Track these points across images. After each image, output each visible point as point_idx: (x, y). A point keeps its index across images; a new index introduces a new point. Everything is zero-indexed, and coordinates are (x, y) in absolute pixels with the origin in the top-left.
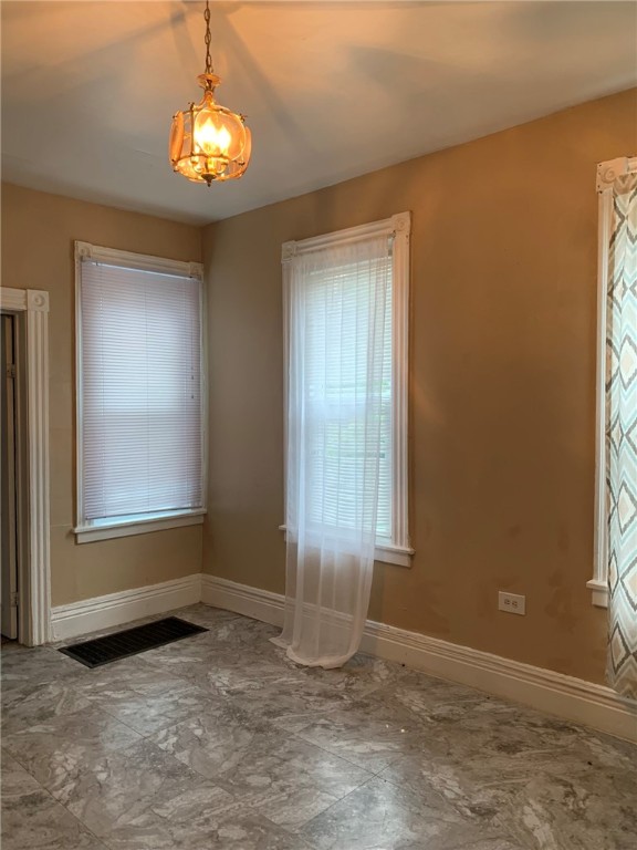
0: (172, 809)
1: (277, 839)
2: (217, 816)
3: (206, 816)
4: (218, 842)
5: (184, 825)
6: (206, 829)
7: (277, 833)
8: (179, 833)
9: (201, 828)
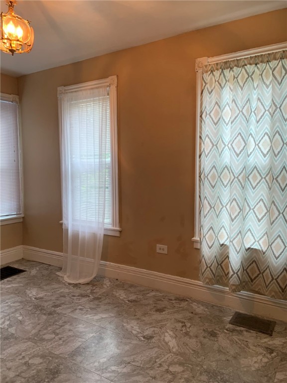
0: (6, 354)
1: (57, 361)
2: (28, 354)
3: (23, 355)
4: (29, 366)
5: (12, 361)
6: (23, 361)
7: (57, 358)
8: (9, 364)
9: (21, 361)
